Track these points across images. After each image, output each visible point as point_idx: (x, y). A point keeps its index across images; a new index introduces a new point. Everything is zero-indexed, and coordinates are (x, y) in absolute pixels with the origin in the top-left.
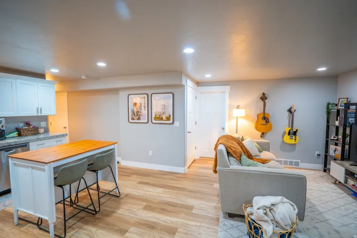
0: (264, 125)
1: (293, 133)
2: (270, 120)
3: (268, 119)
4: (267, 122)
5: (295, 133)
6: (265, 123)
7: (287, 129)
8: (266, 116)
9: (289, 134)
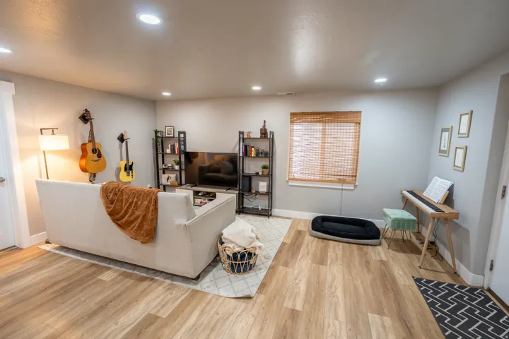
0: (96, 161)
1: (129, 168)
2: (102, 153)
3: (99, 152)
4: (100, 156)
5: (131, 168)
6: (97, 159)
7: (123, 164)
8: (97, 147)
9: (126, 170)
